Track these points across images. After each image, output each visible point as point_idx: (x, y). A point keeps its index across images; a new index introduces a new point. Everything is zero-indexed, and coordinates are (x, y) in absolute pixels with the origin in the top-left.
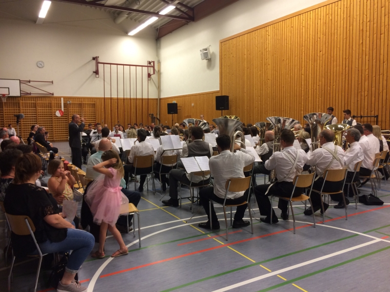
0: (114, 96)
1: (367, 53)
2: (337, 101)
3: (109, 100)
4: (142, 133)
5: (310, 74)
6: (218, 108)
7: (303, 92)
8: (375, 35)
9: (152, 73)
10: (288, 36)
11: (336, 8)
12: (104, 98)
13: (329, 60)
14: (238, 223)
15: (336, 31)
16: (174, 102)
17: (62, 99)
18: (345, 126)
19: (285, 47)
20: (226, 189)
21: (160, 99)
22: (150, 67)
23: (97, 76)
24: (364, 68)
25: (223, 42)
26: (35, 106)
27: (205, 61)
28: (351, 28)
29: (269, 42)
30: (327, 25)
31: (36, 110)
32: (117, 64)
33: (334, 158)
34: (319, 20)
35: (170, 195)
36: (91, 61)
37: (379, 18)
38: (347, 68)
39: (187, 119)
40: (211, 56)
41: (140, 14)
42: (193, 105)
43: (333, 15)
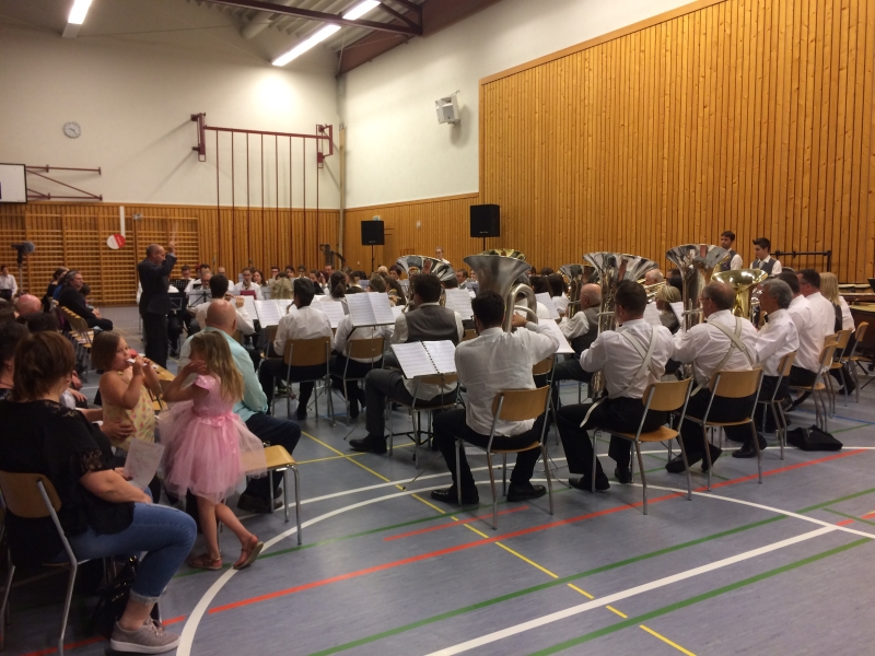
0: (241, 203)
1: (809, 111)
2: (741, 220)
3: (230, 212)
4: (304, 287)
5: (682, 158)
6: (474, 233)
7: (665, 197)
8: (827, 72)
9: (326, 151)
10: (632, 71)
11: (741, 9)
12: (219, 209)
13: (724, 127)
14: (520, 490)
15: (740, 61)
16: (377, 217)
17: (122, 209)
18: (756, 274)
19: (627, 95)
20: (494, 414)
21: (345, 211)
22: (322, 137)
23: (202, 157)
24: (800, 145)
25: (486, 84)
26: (60, 224)
27: (447, 127)
28: (774, 54)
29: (591, 85)
30: (721, 48)
31: (62, 234)
32: (248, 132)
33: (735, 345)
34: (703, 37)
35: (368, 429)
36: (187, 123)
37: (836, 34)
38: (764, 145)
39: (407, 257)
40: (460, 114)
41: (300, 17)
42: (418, 224)
43: (734, 26)
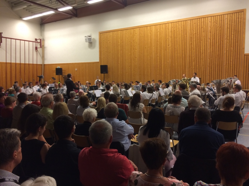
1: (194, 49)
6: (102, 72)
8: (198, 41)
9: (39, 47)
11: (177, 25)
13: (174, 50)
21: (44, 65)
22: (37, 42)
29: (136, 37)
32: (16, 39)
34: (168, 30)
37: (200, 33)
38: (183, 55)
40: (93, 40)
43: (176, 28)
